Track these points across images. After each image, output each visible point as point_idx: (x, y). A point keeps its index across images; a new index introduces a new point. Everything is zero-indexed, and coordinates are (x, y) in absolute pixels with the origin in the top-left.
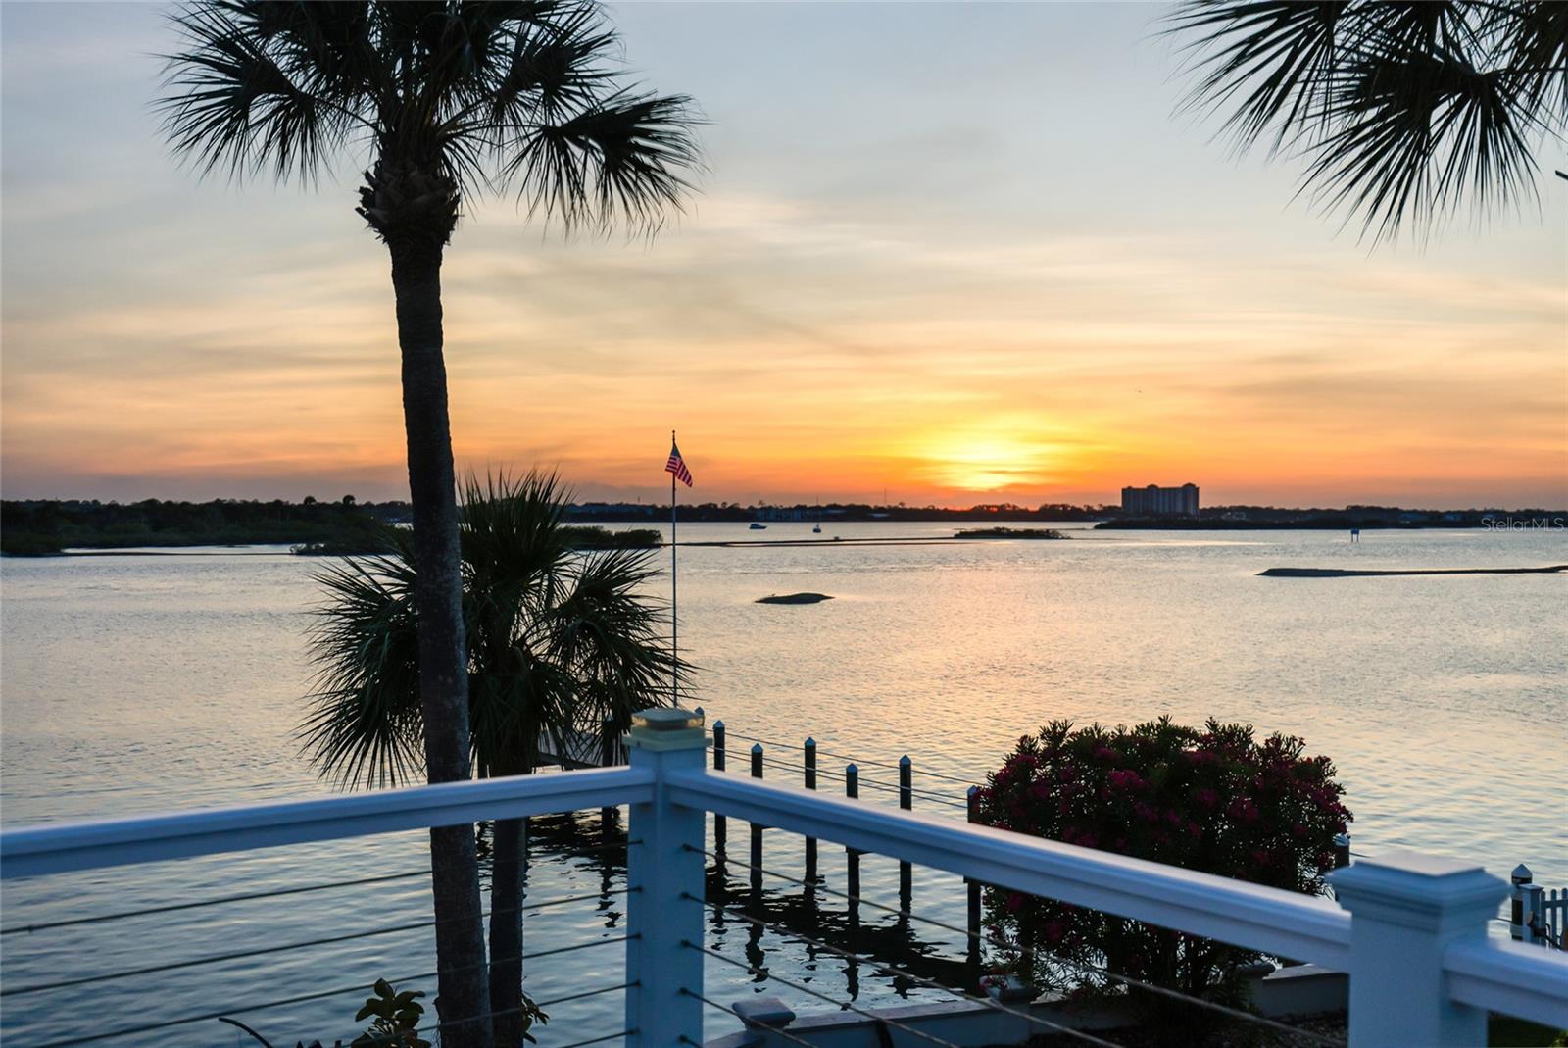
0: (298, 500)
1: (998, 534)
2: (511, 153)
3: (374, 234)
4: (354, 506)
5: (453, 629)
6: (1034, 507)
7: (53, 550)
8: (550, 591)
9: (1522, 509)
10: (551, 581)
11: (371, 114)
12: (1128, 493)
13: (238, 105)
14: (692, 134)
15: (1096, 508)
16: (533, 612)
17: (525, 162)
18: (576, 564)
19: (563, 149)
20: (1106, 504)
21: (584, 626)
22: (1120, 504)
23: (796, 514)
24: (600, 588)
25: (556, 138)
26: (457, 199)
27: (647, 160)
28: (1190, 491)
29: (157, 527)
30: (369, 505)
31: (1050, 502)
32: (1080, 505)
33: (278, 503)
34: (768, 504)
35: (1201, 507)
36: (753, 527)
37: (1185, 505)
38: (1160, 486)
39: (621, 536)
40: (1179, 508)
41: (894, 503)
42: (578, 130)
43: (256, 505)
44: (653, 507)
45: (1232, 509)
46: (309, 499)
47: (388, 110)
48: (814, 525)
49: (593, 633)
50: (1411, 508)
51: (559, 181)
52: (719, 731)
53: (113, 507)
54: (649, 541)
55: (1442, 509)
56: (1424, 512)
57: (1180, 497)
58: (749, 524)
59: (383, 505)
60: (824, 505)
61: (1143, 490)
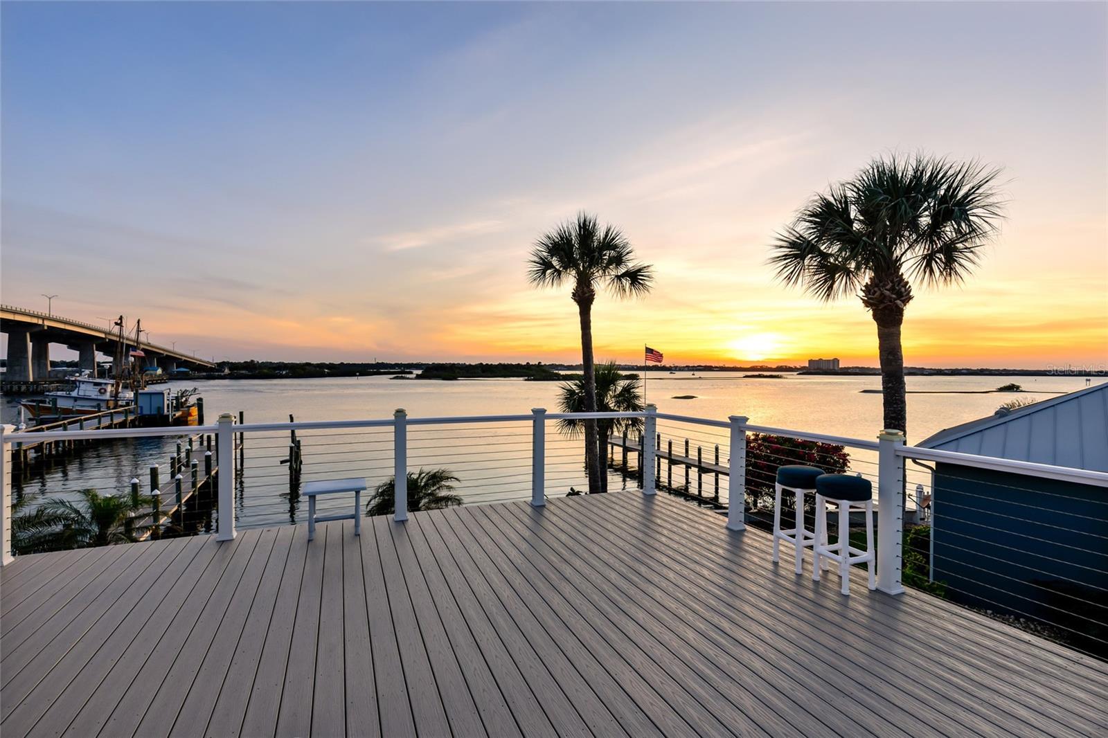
0: (524, 363)
1: (759, 376)
2: (608, 282)
3: (575, 303)
4: (542, 366)
5: (593, 399)
6: (774, 367)
7: (455, 378)
8: (615, 391)
9: (979, 368)
10: (616, 388)
11: (574, 272)
12: (811, 362)
13: (544, 272)
14: (653, 275)
15: (798, 367)
16: (610, 396)
17: (611, 285)
18: (622, 384)
19: (620, 280)
20: (802, 366)
21: (624, 399)
22: (807, 366)
23: (686, 369)
24: (627, 390)
25: (619, 277)
26: (594, 295)
27: (641, 282)
28: (836, 361)
29: (483, 372)
30: (545, 365)
31: (781, 365)
32: (792, 366)
33: (519, 364)
34: (676, 365)
35: (840, 367)
36: (671, 373)
37: (834, 366)
38: (824, 359)
39: (626, 376)
40: (831, 368)
41: (721, 365)
42: (624, 275)
43: (512, 365)
44: (636, 366)
45: (853, 368)
46: (528, 363)
47: (579, 273)
48: (692, 372)
49: (626, 401)
50: (930, 368)
51: (619, 289)
52: (659, 436)
53: (470, 365)
54: (634, 377)
55: (943, 368)
56: (935, 370)
57: (831, 362)
58: (669, 372)
59: (549, 365)
60: (696, 365)
61: (817, 361)
